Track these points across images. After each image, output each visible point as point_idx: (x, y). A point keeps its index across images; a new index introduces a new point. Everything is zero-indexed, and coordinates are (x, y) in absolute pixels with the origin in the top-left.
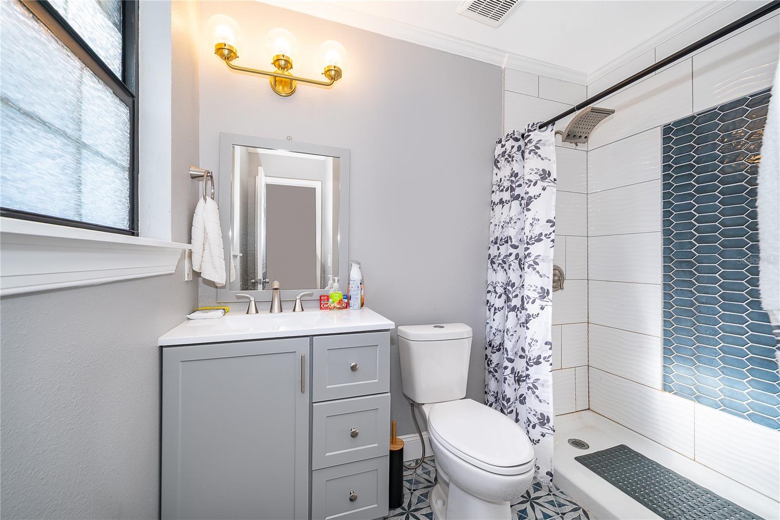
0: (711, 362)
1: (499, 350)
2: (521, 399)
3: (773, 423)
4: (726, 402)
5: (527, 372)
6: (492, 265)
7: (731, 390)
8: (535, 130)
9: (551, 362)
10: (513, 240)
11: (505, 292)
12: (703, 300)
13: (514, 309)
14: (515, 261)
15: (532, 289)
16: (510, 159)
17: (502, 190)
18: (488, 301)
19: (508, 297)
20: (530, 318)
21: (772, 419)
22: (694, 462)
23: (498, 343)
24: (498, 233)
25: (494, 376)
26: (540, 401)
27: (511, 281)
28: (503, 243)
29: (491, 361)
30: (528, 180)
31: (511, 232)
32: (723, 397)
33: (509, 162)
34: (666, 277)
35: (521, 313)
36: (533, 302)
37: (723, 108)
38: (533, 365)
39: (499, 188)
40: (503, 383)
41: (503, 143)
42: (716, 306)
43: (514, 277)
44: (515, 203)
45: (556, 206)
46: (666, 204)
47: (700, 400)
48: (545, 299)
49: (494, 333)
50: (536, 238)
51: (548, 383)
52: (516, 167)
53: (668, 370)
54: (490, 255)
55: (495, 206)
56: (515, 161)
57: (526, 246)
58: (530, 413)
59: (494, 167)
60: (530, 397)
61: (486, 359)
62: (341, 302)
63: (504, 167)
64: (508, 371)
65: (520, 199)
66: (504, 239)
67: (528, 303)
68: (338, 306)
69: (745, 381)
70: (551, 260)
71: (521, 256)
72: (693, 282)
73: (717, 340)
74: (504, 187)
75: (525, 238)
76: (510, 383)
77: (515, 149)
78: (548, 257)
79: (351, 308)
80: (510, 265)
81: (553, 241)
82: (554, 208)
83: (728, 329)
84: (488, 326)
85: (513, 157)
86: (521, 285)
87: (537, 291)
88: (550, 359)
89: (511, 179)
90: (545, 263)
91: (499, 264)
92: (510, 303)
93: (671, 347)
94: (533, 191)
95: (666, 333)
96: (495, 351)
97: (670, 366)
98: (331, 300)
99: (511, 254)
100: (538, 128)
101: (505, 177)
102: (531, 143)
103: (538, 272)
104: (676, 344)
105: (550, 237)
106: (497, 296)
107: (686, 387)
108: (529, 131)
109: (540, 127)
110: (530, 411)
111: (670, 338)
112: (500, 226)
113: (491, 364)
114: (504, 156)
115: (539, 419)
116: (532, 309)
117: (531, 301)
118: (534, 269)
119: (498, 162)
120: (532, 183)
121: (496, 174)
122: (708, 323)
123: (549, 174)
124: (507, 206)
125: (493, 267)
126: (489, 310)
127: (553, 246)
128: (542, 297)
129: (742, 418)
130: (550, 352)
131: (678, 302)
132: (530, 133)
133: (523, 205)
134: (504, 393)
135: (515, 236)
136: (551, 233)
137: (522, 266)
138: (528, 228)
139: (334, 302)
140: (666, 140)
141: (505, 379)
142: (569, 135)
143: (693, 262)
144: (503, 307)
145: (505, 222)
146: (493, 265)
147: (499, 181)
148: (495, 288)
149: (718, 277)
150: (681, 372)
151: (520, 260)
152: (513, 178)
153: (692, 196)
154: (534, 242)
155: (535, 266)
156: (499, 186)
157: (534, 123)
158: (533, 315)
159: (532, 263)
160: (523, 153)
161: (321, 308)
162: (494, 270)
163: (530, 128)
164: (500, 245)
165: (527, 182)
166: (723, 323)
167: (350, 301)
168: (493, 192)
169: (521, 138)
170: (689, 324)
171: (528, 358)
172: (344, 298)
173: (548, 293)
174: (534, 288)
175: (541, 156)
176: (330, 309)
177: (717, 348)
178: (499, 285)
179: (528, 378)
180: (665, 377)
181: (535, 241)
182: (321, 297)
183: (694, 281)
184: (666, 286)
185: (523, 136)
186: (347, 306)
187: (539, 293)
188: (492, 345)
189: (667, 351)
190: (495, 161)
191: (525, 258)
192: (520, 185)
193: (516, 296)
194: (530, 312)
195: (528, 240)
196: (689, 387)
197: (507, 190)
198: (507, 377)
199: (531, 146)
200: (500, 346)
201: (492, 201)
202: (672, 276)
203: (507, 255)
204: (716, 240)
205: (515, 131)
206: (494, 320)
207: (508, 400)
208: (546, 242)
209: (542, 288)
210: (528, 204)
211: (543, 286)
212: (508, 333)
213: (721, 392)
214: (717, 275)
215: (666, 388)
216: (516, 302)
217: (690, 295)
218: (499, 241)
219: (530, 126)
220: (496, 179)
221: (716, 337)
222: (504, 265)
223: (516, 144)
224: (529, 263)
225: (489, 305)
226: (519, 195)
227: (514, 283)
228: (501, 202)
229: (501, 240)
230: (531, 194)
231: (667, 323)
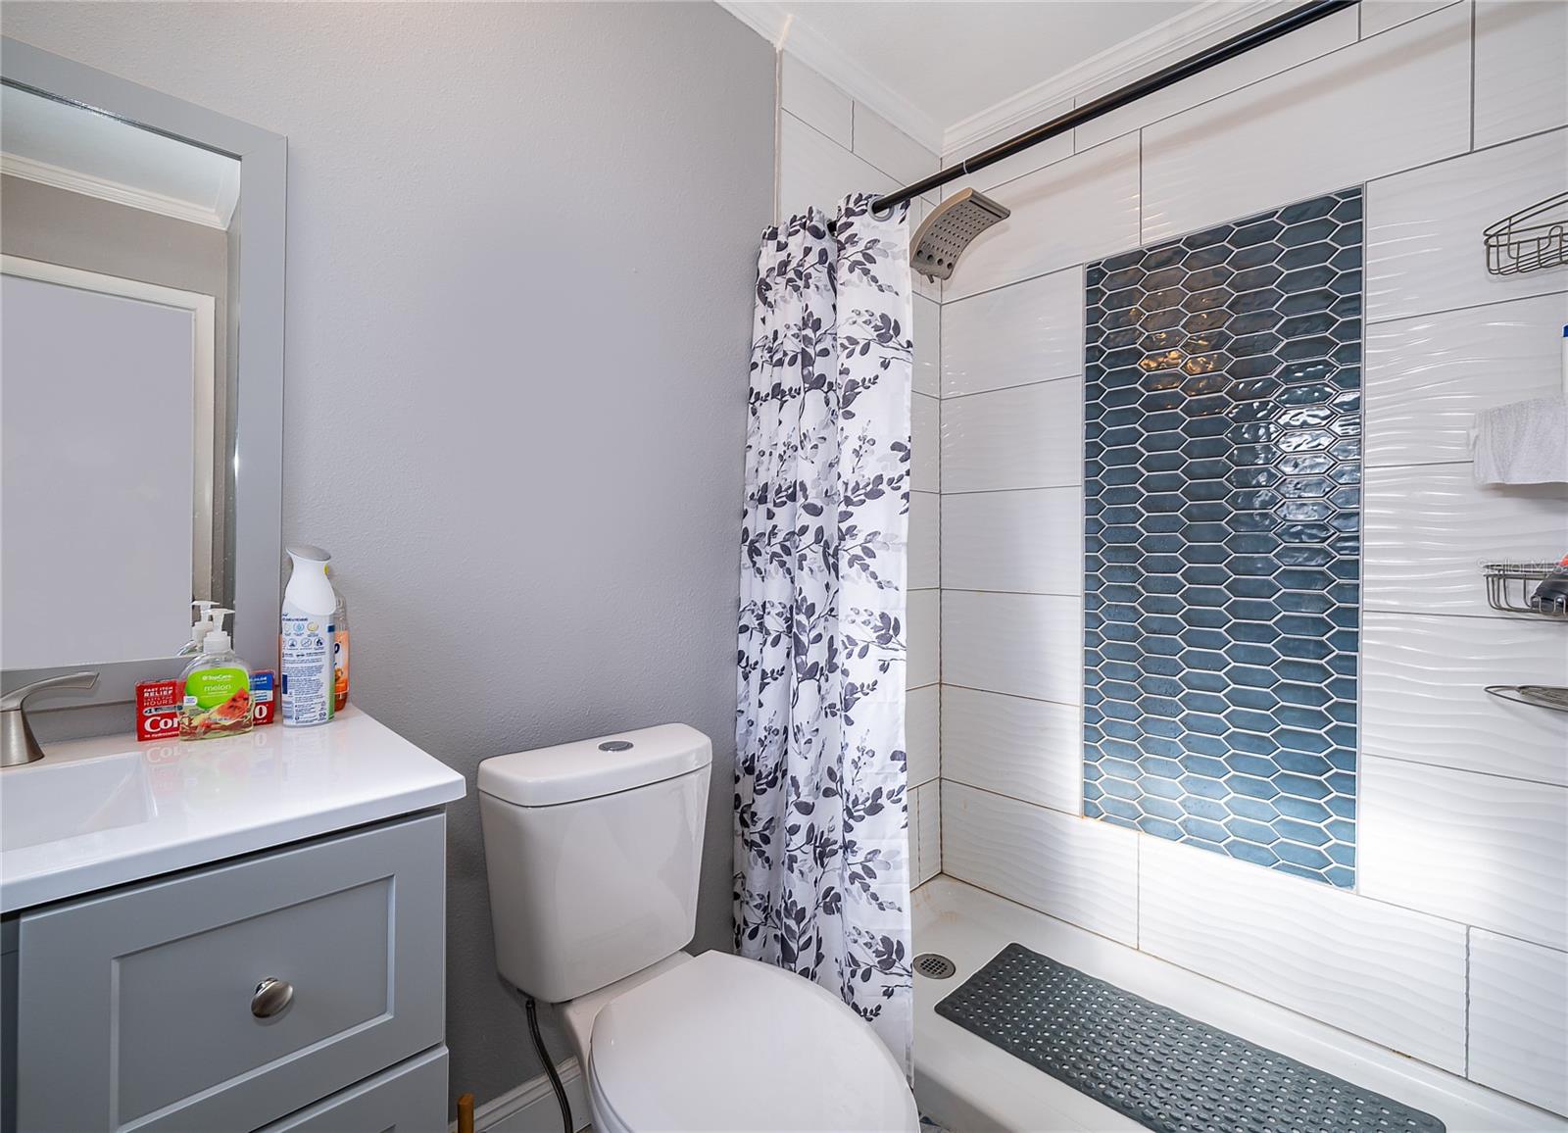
0: (1168, 750)
1: (772, 784)
2: (828, 900)
3: (1265, 855)
4: (1191, 825)
5: (849, 837)
6: (751, 557)
7: (1200, 801)
8: (864, 211)
9: (904, 802)
10: (811, 492)
11: (790, 628)
12: (1155, 626)
13: (811, 672)
14: (815, 547)
15: (859, 619)
16: (801, 283)
17: (780, 363)
18: (741, 654)
19: (797, 641)
20: (856, 696)
21: (1264, 848)
22: (1137, 953)
23: (771, 764)
24: (770, 473)
25: (761, 854)
26: (881, 907)
27: (804, 599)
28: (784, 499)
29: (754, 814)
30: (849, 338)
31: (804, 470)
32: (1187, 815)
33: (796, 289)
34: (1090, 581)
35: (827, 680)
36: (863, 654)
37: (1192, 241)
38: (864, 817)
39: (771, 357)
40: (786, 871)
41: (782, 238)
42: (1177, 637)
43: (811, 588)
44: (815, 397)
45: (913, 410)
46: (1092, 430)
47: (1149, 826)
48: (890, 645)
49: (760, 740)
50: (868, 489)
51: (898, 859)
52: (818, 303)
53: (1093, 773)
54: (746, 531)
55: (759, 402)
56: (812, 287)
57: (843, 507)
58: (856, 942)
59: (758, 301)
60: (856, 900)
61: (736, 807)
62: (240, 703)
63: (785, 301)
64: (799, 839)
65: (825, 388)
66: (786, 490)
67: (849, 655)
68: (228, 723)
69: (1221, 780)
70: (902, 544)
71: (832, 533)
72: (1138, 591)
73: (1177, 705)
74: (785, 354)
75: (841, 487)
76: (805, 869)
77: (813, 258)
78: (897, 536)
79: (287, 722)
80: (803, 558)
81: (906, 496)
82: (909, 415)
83: (1196, 682)
84: (742, 721)
85: (809, 276)
86: (828, 609)
87: (872, 625)
88: (904, 795)
89: (804, 333)
90: (890, 551)
91: (774, 555)
92: (804, 657)
93: (1098, 725)
94: (861, 367)
95: (1089, 696)
96: (764, 786)
97: (1097, 764)
98: (189, 702)
99: (804, 530)
100: (869, 208)
101: (788, 327)
102: (854, 243)
103: (874, 576)
104: (1106, 718)
105: (900, 487)
106: (770, 639)
107: (1125, 803)
108: (849, 213)
109: (877, 208)
110: (856, 937)
111: (1096, 707)
112: (776, 455)
113: (754, 823)
114: (785, 273)
115: (878, 953)
116: (861, 671)
117: (857, 650)
118: (865, 567)
119: (769, 288)
120: (858, 348)
121: (763, 320)
122: (1163, 672)
123: (897, 330)
124: (792, 404)
125: (754, 563)
126: (746, 677)
127: (907, 510)
128: (884, 640)
129: (1217, 852)
130: (903, 778)
131: (1114, 632)
132: (851, 219)
133: (833, 404)
134: (790, 897)
135: (814, 481)
136: (901, 478)
137: (831, 560)
138: (847, 462)
139: (207, 709)
140: (1092, 295)
141: (793, 859)
142: (920, 251)
143: (1138, 550)
144: (783, 669)
145: (787, 445)
146: (756, 558)
147: (771, 337)
148: (760, 617)
149: (1181, 578)
150: (1114, 773)
151: (827, 545)
152: (809, 332)
153: (1137, 414)
154: (863, 497)
155: (868, 561)
156: (770, 350)
157: (861, 195)
158: (862, 686)
159: (858, 551)
160: (832, 271)
161: (142, 736)
162: (759, 571)
163: (851, 205)
164: (775, 505)
165: (846, 343)
166: (1187, 670)
167: (285, 697)
168: (754, 366)
169: (827, 232)
170: (1131, 675)
171: (852, 798)
172: (257, 687)
173: (897, 629)
174: (865, 617)
175: (877, 282)
176: (191, 733)
177: (1177, 719)
178: (774, 612)
179: (853, 852)
180: (1088, 790)
181: (866, 494)
182: (140, 690)
183: (1140, 588)
184: (1090, 600)
185: (832, 226)
186: (272, 714)
187: (876, 629)
188: (757, 773)
189: (1090, 733)
190: (760, 286)
191: (842, 538)
192: (825, 353)
193: (818, 638)
194: (855, 678)
195: (849, 494)
196: (1129, 804)
197: (793, 362)
198: (798, 853)
199: (853, 253)
200: (776, 771)
201: (752, 390)
202: (1100, 579)
203: (793, 533)
204: (1177, 504)
205: (814, 208)
206: (761, 705)
207: (800, 916)
208: (891, 499)
209: (883, 616)
210: (848, 401)
211: (886, 612)
212: (799, 736)
213: (1184, 806)
214: (1178, 575)
215: (1089, 811)
216: (816, 654)
217: (1132, 615)
218: (771, 495)
219: (852, 200)
220: (760, 332)
221: (1176, 699)
222: (785, 558)
223: (817, 246)
224: (852, 552)
225: (743, 664)
226: (822, 377)
227: (813, 605)
228: (777, 391)
229: (779, 491)
230: (856, 375)
231: (1092, 675)
